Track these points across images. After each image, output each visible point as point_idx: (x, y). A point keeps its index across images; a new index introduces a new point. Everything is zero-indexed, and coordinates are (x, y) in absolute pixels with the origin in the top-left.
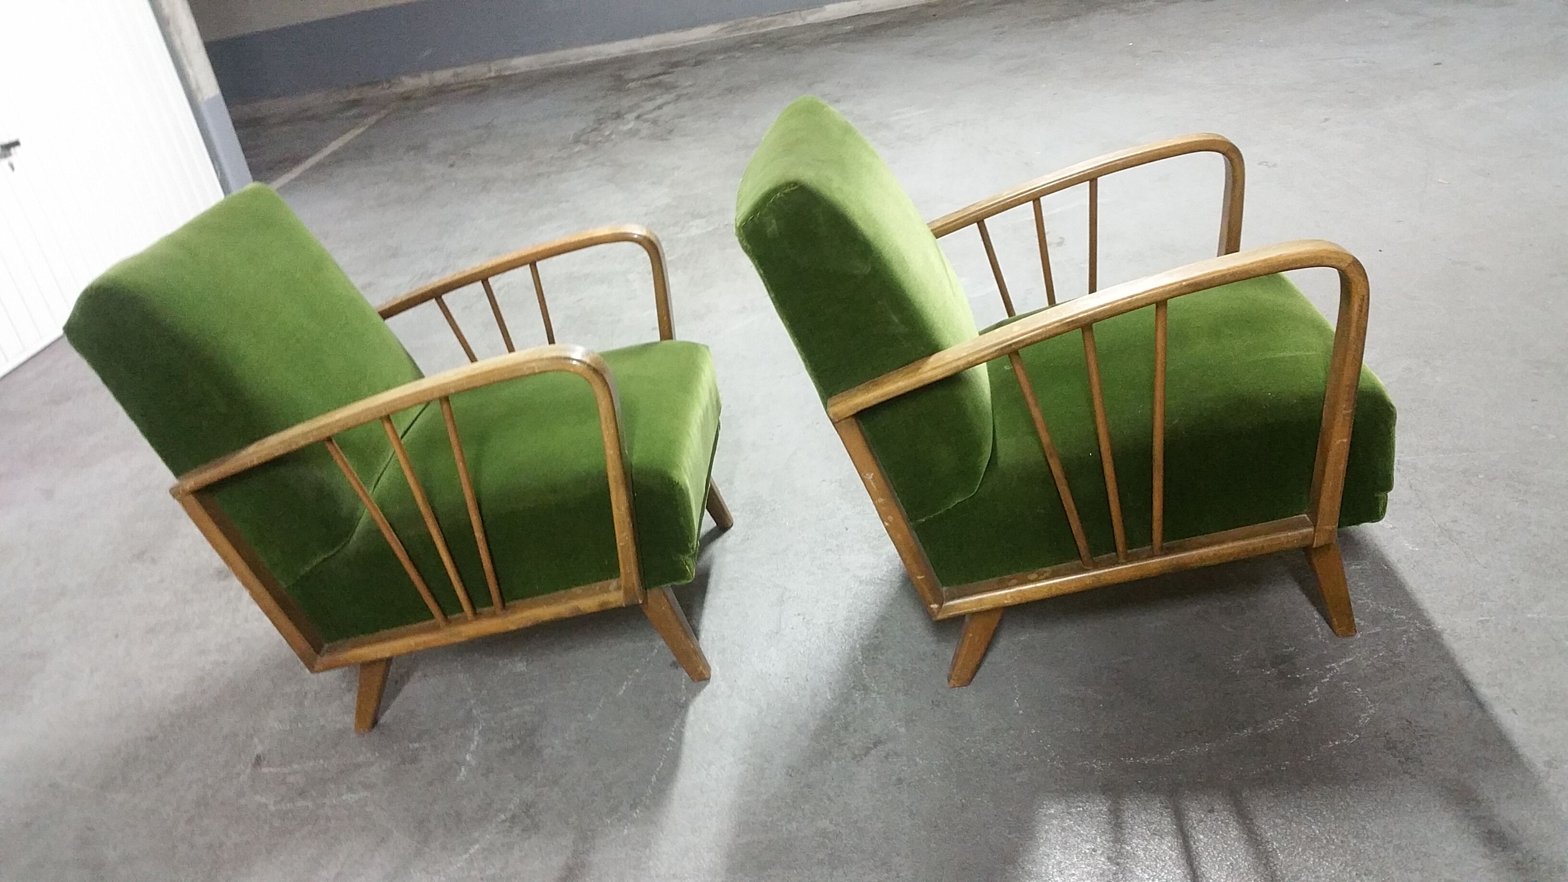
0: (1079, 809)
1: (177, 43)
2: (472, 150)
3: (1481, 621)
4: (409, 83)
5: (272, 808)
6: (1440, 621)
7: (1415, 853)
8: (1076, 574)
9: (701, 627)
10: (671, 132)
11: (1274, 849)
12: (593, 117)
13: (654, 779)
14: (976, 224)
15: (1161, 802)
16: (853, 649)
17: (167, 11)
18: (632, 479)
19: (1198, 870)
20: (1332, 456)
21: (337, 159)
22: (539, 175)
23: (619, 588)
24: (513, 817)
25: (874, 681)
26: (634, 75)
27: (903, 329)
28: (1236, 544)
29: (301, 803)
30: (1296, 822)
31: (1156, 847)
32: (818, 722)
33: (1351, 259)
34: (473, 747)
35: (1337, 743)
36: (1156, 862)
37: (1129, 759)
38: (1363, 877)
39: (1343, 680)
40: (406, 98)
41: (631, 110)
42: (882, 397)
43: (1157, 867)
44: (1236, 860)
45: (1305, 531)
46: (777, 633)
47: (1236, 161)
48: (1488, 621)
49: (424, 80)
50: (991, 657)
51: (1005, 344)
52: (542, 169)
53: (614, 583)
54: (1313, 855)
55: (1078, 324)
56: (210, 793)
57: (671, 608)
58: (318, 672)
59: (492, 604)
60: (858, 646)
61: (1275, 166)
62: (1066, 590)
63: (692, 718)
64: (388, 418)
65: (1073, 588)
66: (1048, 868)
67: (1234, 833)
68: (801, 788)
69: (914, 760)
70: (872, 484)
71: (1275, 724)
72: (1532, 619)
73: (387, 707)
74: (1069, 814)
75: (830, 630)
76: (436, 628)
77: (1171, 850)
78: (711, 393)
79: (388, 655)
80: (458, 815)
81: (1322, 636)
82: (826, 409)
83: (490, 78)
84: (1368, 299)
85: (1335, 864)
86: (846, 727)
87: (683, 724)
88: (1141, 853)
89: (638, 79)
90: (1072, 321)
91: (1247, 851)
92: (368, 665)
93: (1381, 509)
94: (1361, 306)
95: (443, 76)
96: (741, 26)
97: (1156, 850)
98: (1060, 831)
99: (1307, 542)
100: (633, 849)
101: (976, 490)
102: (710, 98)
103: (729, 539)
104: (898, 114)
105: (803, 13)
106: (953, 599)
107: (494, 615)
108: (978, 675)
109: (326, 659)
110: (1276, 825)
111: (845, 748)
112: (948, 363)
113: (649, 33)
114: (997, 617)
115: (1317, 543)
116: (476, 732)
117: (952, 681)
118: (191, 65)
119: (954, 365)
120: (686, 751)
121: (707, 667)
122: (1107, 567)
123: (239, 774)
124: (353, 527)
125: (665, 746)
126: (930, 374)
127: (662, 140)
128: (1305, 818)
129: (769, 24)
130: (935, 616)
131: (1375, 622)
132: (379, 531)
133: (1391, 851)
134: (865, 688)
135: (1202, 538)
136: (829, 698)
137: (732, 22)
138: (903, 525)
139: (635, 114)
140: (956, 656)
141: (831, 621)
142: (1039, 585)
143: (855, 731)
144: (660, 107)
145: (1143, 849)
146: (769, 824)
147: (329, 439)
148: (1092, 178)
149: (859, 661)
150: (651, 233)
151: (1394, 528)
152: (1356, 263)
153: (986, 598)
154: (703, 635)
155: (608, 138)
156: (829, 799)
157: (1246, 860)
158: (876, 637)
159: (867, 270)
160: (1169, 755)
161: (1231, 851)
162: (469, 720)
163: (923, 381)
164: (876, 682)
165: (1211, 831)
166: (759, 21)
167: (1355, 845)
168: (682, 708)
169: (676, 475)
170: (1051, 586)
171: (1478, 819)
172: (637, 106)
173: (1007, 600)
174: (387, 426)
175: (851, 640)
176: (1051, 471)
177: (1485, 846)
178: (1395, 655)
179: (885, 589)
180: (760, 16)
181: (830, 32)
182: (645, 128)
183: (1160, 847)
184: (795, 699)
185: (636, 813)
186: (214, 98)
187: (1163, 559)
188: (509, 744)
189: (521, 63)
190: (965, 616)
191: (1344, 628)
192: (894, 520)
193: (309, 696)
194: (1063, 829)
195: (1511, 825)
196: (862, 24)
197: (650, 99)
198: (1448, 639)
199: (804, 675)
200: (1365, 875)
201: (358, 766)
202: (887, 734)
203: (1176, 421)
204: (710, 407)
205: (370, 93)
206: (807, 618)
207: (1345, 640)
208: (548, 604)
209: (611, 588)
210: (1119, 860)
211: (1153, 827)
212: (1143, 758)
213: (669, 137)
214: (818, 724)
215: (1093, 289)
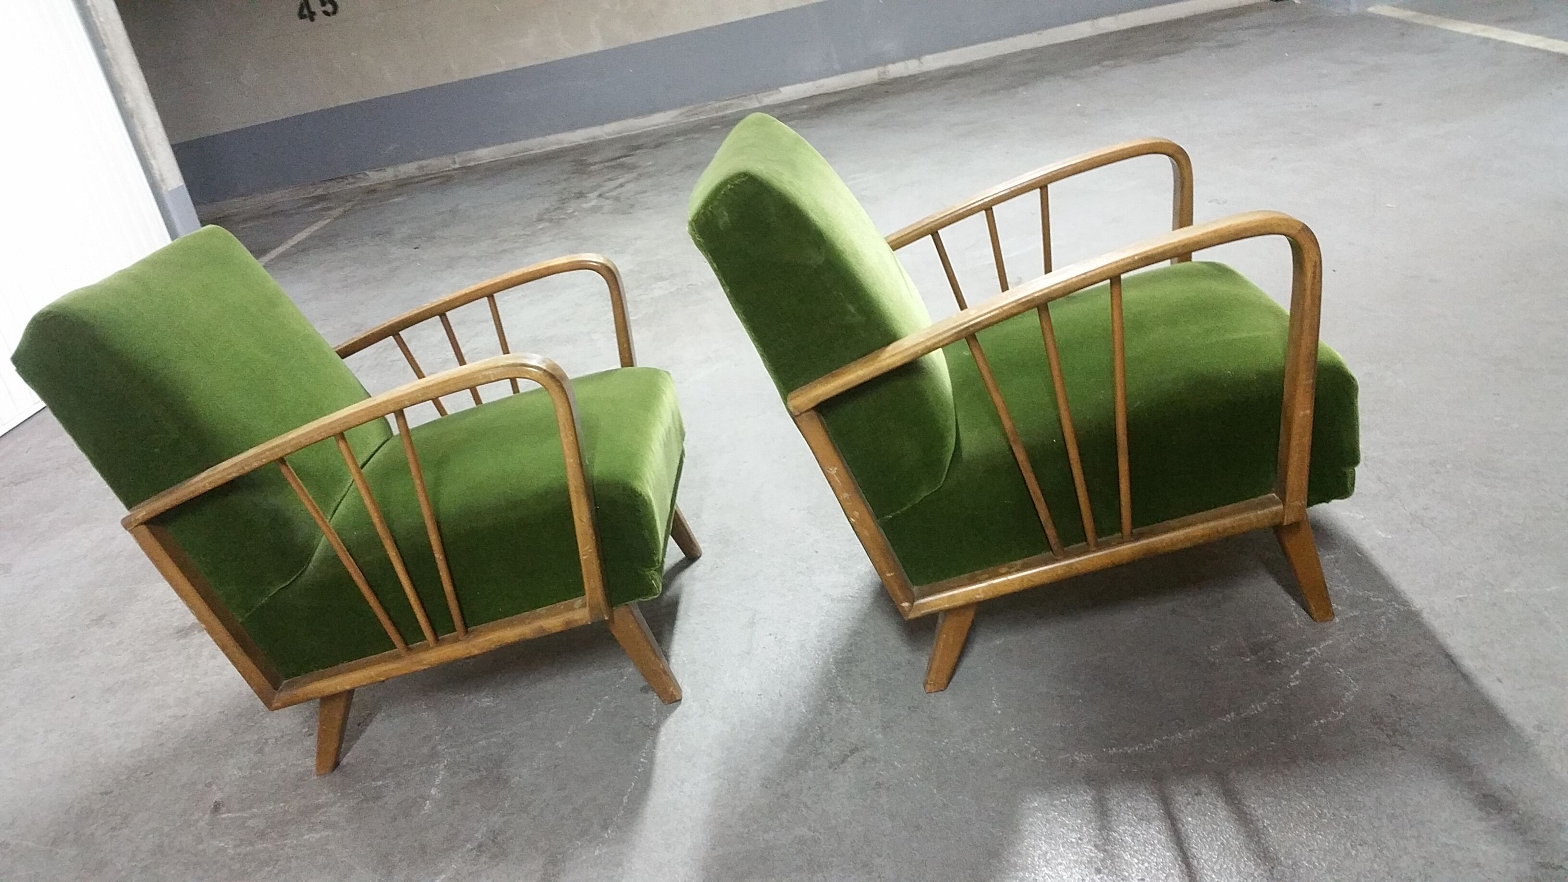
0: (1062, 800)
1: (141, 136)
2: (437, 233)
3: (1460, 599)
4: (374, 177)
5: (231, 851)
6: (1418, 602)
7: (1410, 821)
8: (1046, 565)
9: (671, 653)
10: (632, 206)
11: (1264, 827)
12: (556, 198)
13: (625, 800)
14: (930, 236)
15: (1146, 788)
16: (826, 663)
17: (130, 104)
18: (594, 492)
19: (1188, 851)
20: (1296, 430)
21: (302, 249)
22: (504, 251)
23: (584, 606)
24: (480, 846)
25: (848, 692)
26: (597, 159)
27: (859, 318)
28: (1206, 525)
29: (259, 846)
30: (1285, 800)
31: (1143, 832)
32: (792, 734)
33: (1301, 225)
34: (437, 781)
35: (1322, 721)
36: (1145, 846)
37: (1112, 750)
38: (1359, 847)
39: (1324, 662)
40: (371, 191)
41: (593, 189)
42: (842, 386)
43: (1145, 851)
44: (1227, 840)
45: (1275, 508)
46: (748, 653)
47: (1184, 162)
48: (1466, 598)
49: (389, 174)
50: (967, 662)
51: (962, 327)
52: (506, 246)
53: (578, 601)
54: (1306, 830)
55: (1034, 303)
56: (166, 842)
57: (639, 627)
58: (277, 708)
59: (455, 630)
60: (831, 660)
61: (1225, 202)
62: (1037, 581)
63: (663, 739)
64: (341, 436)
65: (1045, 579)
66: (1034, 860)
67: (1223, 814)
68: (778, 798)
69: (893, 765)
70: (836, 478)
71: (1256, 708)
72: (1510, 593)
73: (348, 749)
74: (1053, 805)
75: (802, 646)
76: (398, 657)
77: (1160, 833)
78: (673, 415)
79: (348, 687)
80: (423, 849)
81: (1299, 621)
82: (786, 404)
83: (454, 169)
84: (1321, 267)
85: (1329, 837)
86: (822, 737)
87: (654, 743)
88: (1129, 839)
89: (601, 162)
90: (1028, 300)
91: (1238, 831)
92: (327, 700)
93: (1349, 485)
94: (1314, 273)
95: (409, 169)
96: (699, 110)
97: (1143, 834)
98: (1044, 823)
99: (1277, 521)
100: (605, 869)
101: (942, 483)
102: (670, 175)
103: (697, 568)
104: (854, 179)
105: (759, 96)
106: (923, 597)
107: (456, 640)
108: (955, 679)
109: (283, 695)
110: (1265, 803)
111: (821, 757)
112: (906, 349)
113: (609, 120)
114: (970, 615)
115: (1287, 520)
116: (442, 766)
117: (928, 686)
118: (155, 158)
119: (912, 351)
120: (658, 772)
121: (679, 690)
122: (1078, 555)
123: (197, 821)
124: (311, 555)
125: (637, 768)
126: (889, 361)
127: (624, 213)
128: (1295, 795)
129: (727, 107)
130: (908, 616)
131: (1353, 605)
132: (336, 558)
133: (1385, 820)
134: (840, 699)
135: (1172, 523)
136: (804, 711)
137: (691, 107)
138: (869, 521)
139: (597, 193)
140: (931, 660)
141: (803, 639)
142: (1010, 577)
143: (831, 740)
144: (621, 185)
145: (1131, 835)
146: (745, 835)
147: (282, 460)
148: (1042, 185)
149: (833, 674)
150: (608, 260)
151: (1365, 519)
152: (1305, 229)
153: (957, 594)
154: (673, 660)
155: (571, 216)
156: (806, 806)
157: (1237, 839)
158: (850, 651)
159: (821, 260)
160: (1152, 742)
161: (1221, 831)
162: (434, 755)
163: (882, 368)
164: (851, 693)
165: (1198, 814)
166: (717, 105)
167: (1348, 817)
168: (655, 729)
169: (638, 486)
170: (1022, 578)
171: (1471, 783)
172: (599, 186)
173: (979, 594)
174: (342, 445)
175: (824, 655)
176: (1016, 459)
177: (1480, 809)
178: (1375, 636)
179: (857, 606)
180: (717, 100)
181: (787, 112)
182: (608, 204)
183: (1147, 832)
184: (769, 715)
185: (608, 834)
186: (179, 188)
187: (1133, 545)
188: (475, 776)
189: (485, 154)
190: (938, 613)
191: (1322, 613)
192: (860, 516)
193: (270, 742)
194: (1048, 821)
195: (1505, 788)
196: (817, 103)
197: (610, 180)
198: (1427, 616)
199: (777, 692)
200: (1360, 845)
201: (319, 807)
202: (864, 741)
203: (1139, 403)
204: (673, 430)
205: (334, 188)
206: (779, 637)
207: (1325, 625)
208: (511, 625)
209: (576, 606)
210: (1106, 847)
211: (1139, 812)
212: (1125, 748)
213: (631, 211)
214: (793, 737)
215: (1048, 269)
